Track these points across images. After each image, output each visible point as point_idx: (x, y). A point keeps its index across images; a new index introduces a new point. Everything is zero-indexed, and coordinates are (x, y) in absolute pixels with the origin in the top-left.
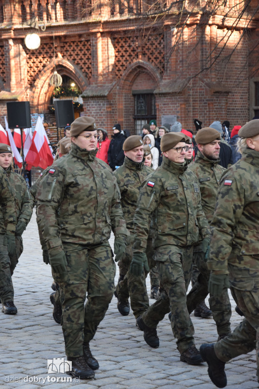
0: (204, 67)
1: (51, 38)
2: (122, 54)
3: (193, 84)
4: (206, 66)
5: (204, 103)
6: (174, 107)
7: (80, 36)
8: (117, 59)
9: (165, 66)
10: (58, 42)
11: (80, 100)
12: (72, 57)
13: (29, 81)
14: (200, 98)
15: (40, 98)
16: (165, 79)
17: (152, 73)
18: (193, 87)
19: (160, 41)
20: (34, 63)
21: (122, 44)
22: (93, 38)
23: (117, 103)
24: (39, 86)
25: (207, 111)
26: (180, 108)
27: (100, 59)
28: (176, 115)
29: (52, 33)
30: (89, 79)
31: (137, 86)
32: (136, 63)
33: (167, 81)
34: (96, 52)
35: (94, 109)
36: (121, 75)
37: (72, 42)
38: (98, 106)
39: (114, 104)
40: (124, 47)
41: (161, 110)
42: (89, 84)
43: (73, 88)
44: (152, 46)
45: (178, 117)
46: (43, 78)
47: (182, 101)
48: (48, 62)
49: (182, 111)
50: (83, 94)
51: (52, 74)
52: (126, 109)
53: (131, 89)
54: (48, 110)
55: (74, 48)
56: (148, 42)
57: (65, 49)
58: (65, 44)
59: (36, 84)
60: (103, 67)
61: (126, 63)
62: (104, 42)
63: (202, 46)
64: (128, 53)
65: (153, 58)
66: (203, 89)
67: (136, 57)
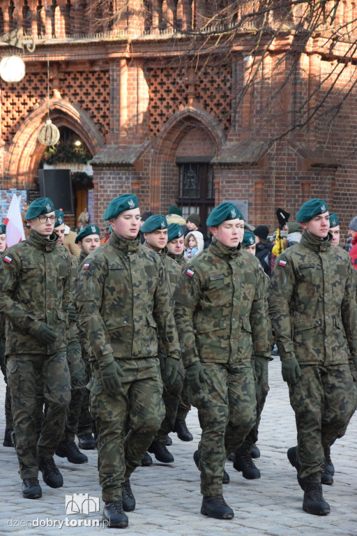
0: (297, 123)
1: (44, 64)
2: (162, 95)
3: (277, 150)
4: (300, 122)
5: (296, 183)
6: (245, 186)
7: (92, 63)
8: (153, 104)
9: (232, 119)
10: (56, 71)
11: (88, 170)
12: (78, 98)
13: (3, 133)
14: (288, 174)
15: (22, 163)
16: (231, 140)
17: (210, 129)
18: (277, 154)
19: (225, 77)
20: (13, 104)
21: (162, 80)
22: (115, 67)
23: (150, 176)
24: (21, 144)
25: (299, 197)
26: (253, 189)
27: (124, 102)
28: (247, 201)
29: (45, 56)
30: (104, 135)
31: (184, 149)
32: (184, 113)
33: (235, 143)
34: (117, 91)
35: (111, 185)
36: (158, 131)
37: (78, 72)
38: (118, 180)
39: (145, 178)
40: (164, 84)
41: (222, 191)
42: (105, 143)
43: (77, 149)
44: (212, 85)
45: (250, 204)
46: (28, 130)
47: (259, 177)
48: (37, 104)
49: (258, 193)
50: (93, 159)
51: (44, 124)
52: (165, 188)
53: (173, 155)
54: (35, 185)
55: (81, 83)
56: (206, 78)
57: (66, 83)
58: (67, 76)
59: (15, 139)
60: (128, 116)
61: (168, 111)
62: (133, 75)
63: (295, 89)
64: (171, 95)
65: (212, 105)
66: (294, 160)
67: (184, 102)
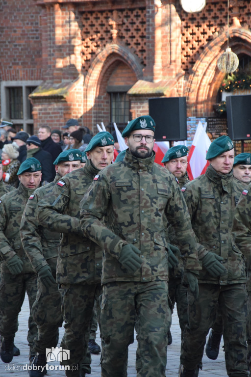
13: (183, 63)
15: (201, 91)
20: (193, 34)
24: (200, 72)
46: (208, 59)
48: (217, 33)
51: (223, 52)
57: (246, 11)
58: (246, 3)
59: (194, 68)
